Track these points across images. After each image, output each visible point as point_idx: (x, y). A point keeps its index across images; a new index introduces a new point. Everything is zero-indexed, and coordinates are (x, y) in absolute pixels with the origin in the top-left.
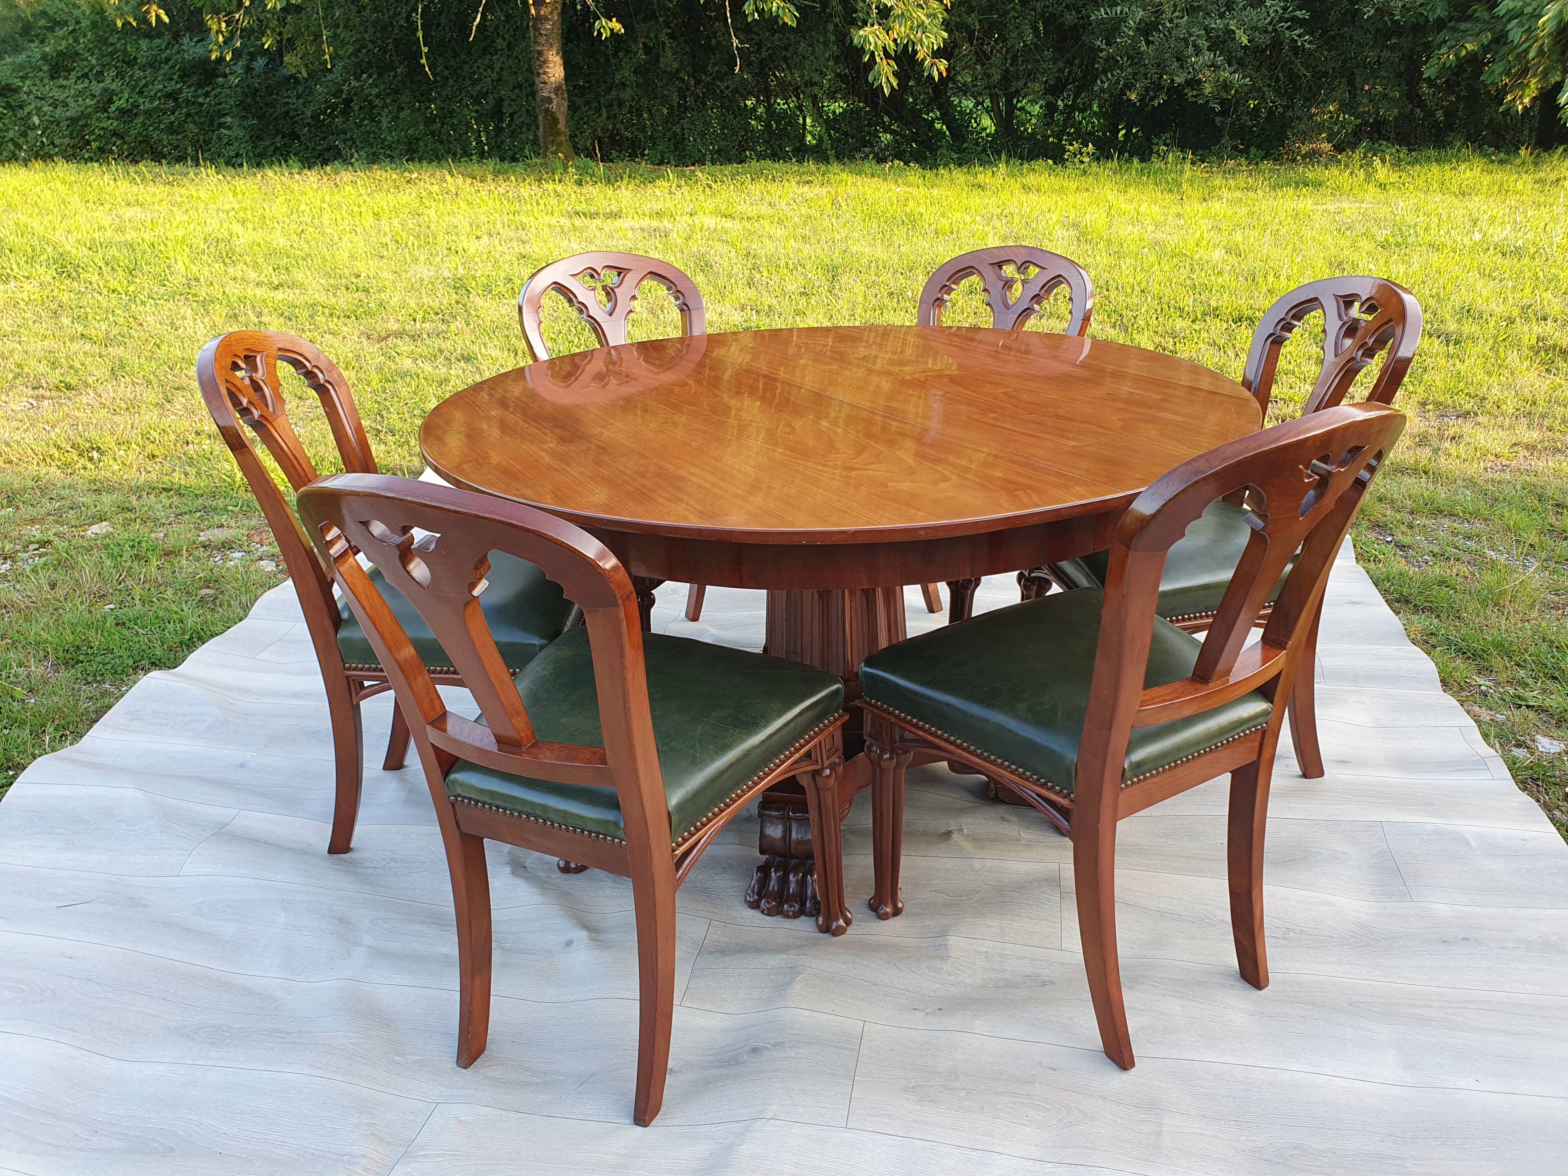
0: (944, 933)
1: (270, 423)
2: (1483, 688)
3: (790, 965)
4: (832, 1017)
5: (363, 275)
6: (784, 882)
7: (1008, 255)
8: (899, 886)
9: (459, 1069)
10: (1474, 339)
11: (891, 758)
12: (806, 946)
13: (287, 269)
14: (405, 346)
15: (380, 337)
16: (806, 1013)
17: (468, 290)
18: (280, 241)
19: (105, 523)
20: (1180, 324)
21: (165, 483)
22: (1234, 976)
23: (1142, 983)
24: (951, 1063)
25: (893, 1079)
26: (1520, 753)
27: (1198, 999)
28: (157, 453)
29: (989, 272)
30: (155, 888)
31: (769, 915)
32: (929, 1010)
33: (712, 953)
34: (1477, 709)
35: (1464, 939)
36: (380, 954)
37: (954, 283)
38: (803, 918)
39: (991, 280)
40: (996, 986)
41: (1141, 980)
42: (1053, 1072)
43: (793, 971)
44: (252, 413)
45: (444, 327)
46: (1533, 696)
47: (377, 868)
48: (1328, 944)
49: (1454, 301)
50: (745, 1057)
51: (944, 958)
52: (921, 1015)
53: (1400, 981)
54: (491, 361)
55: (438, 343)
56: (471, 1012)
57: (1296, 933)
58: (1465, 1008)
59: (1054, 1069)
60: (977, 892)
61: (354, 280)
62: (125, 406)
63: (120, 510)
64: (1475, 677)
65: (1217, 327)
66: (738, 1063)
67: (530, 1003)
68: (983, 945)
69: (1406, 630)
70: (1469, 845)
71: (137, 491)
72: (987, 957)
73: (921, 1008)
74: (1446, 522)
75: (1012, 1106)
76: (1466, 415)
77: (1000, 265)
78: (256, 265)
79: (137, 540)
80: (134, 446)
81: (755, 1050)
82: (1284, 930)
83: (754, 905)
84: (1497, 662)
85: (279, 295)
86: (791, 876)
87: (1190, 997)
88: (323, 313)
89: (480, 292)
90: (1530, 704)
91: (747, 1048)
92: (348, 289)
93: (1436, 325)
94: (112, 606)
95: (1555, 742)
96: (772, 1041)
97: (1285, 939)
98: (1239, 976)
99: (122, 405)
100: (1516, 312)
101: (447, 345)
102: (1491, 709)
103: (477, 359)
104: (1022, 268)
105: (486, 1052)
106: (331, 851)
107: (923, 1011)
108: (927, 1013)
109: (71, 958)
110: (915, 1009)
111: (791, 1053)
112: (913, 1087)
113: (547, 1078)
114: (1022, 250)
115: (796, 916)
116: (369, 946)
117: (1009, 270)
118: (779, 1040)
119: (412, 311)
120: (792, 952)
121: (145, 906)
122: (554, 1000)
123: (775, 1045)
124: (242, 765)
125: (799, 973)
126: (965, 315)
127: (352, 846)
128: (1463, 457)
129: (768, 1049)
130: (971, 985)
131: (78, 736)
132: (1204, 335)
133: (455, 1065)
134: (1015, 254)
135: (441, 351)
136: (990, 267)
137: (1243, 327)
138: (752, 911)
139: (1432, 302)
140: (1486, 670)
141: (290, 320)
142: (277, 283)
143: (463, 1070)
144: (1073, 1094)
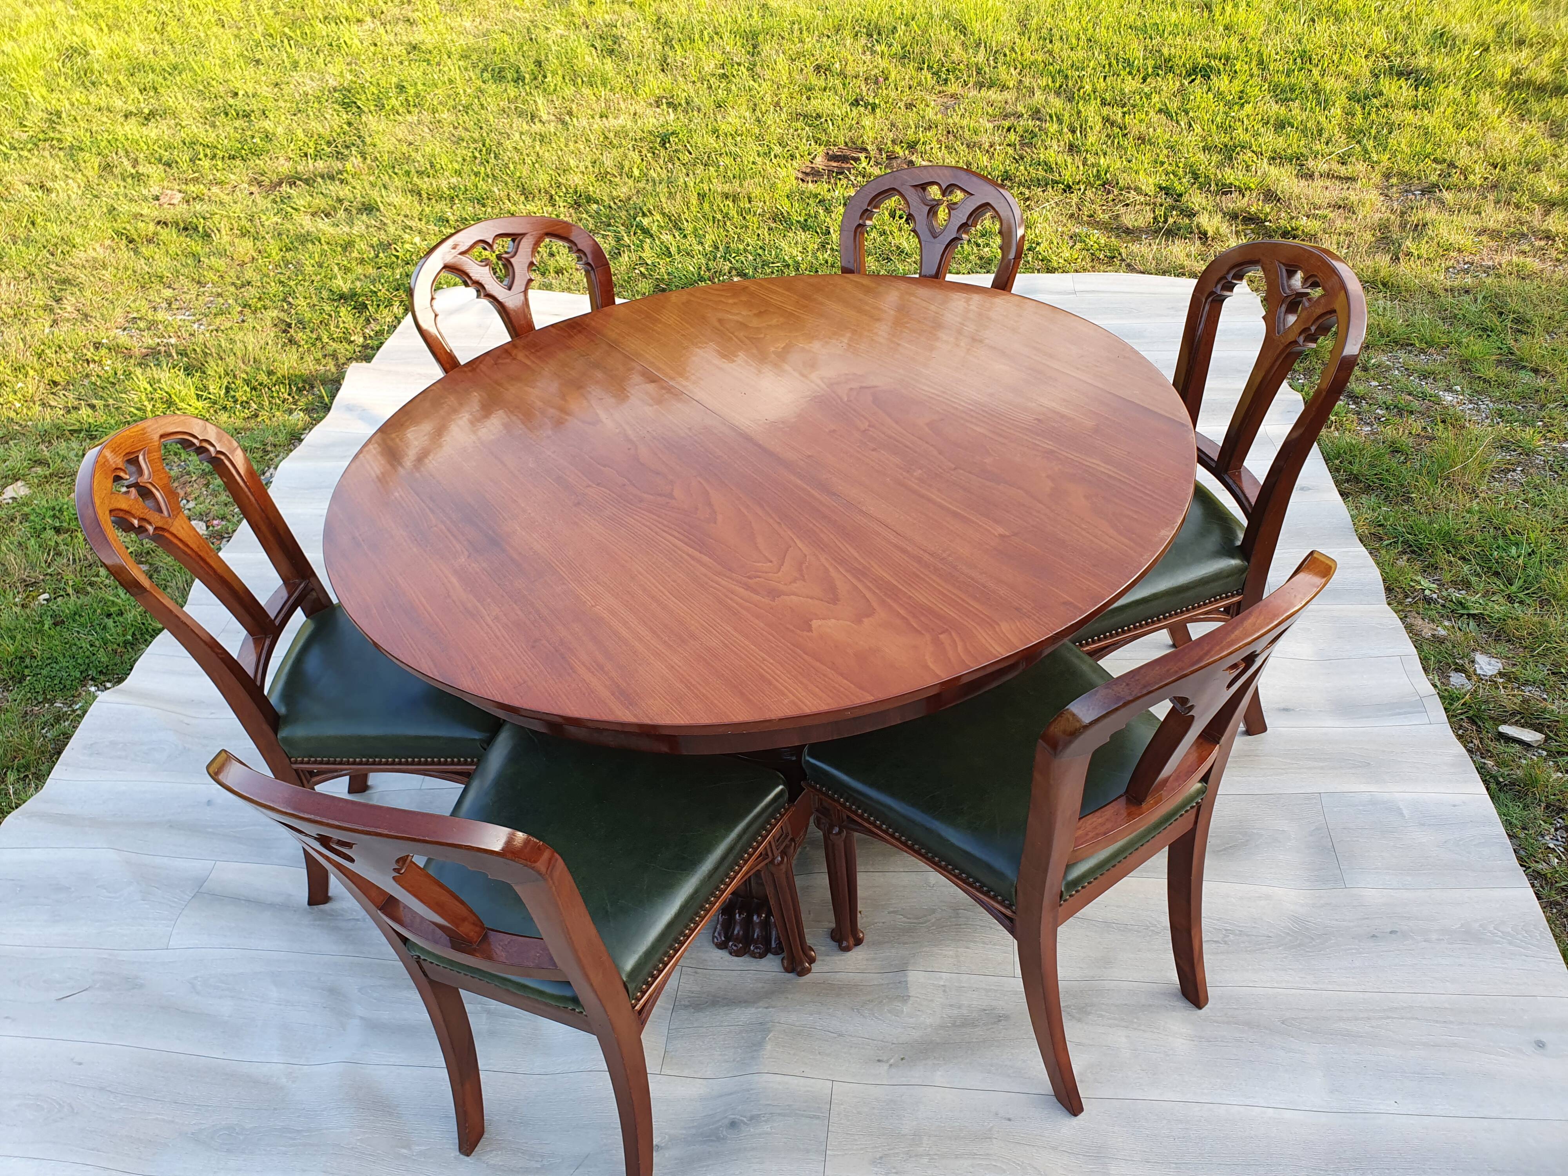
0: (902, 969)
1: (168, 531)
2: (1427, 592)
3: (761, 1021)
4: (802, 1080)
5: (241, 93)
6: (748, 923)
7: (932, 177)
8: (859, 909)
9: (462, 1156)
10: (1444, 78)
11: (839, 833)
12: (773, 993)
13: (155, 89)
14: (300, 197)
15: (271, 182)
16: (779, 1078)
17: (359, 107)
18: (140, 48)
19: (19, 483)
20: (1131, 85)
21: (74, 424)
22: (1176, 995)
23: (1090, 1013)
24: (915, 1123)
25: (862, 1149)
26: (1457, 679)
27: (1142, 1027)
28: (57, 378)
29: (913, 196)
30: (148, 963)
31: (736, 956)
32: (892, 1061)
33: (686, 1007)
34: (1420, 622)
35: (1391, 932)
36: (374, 1027)
37: (875, 207)
38: (770, 956)
39: (915, 204)
40: (954, 1025)
41: (1089, 1009)
42: (1009, 1122)
43: (763, 1028)
44: (147, 530)
45: (339, 165)
46: (1475, 601)
47: (358, 920)
48: (1265, 946)
49: (1426, 24)
50: (725, 1133)
51: (905, 999)
52: (885, 1067)
53: (1330, 987)
54: (395, 211)
55: (334, 189)
56: (465, 1112)
57: (1236, 935)
58: (1388, 1018)
59: (1009, 1120)
60: (933, 911)
61: (231, 101)
62: (12, 312)
63: (32, 464)
64: (1419, 578)
65: (1170, 84)
66: (719, 1139)
67: (520, 1077)
68: (941, 978)
69: (1354, 524)
70: (1402, 814)
71: (45, 437)
72: (944, 991)
73: (885, 1059)
74: (1402, 355)
75: (972, 1170)
76: (1429, 190)
77: (923, 187)
78: (119, 88)
79: (57, 508)
80: (31, 373)
81: (733, 1124)
82: (1224, 932)
83: (722, 946)
84: (1442, 557)
85: (152, 131)
86: (755, 918)
87: (1135, 1026)
88: (206, 156)
89: (372, 108)
90: (1472, 612)
91: (726, 1122)
92: (227, 114)
93: (1406, 57)
94: (46, 596)
95: (1493, 661)
96: (748, 1115)
97: (1226, 943)
98: (1180, 993)
99: (9, 310)
100: (1490, 35)
101: (344, 192)
102: (1433, 621)
103: (378, 210)
104: (947, 190)
105: (485, 1136)
106: (311, 902)
107: (887, 1061)
108: (891, 1065)
109: (80, 1064)
110: (879, 1061)
111: (767, 1128)
112: (881, 1158)
113: (545, 1162)
114: (946, 172)
115: (762, 956)
116: (361, 1018)
117: (934, 192)
118: (755, 1113)
119: (301, 143)
120: (761, 1004)
121: (141, 986)
122: (542, 1071)
123: (752, 1118)
124: (209, 803)
125: (770, 1031)
126: (900, 89)
127: (330, 894)
128: (1425, 256)
129: (745, 1124)
130: (931, 1025)
131: (41, 778)
132: (1155, 98)
133: (458, 1153)
134: (939, 176)
135: (340, 201)
136: (912, 189)
137: (1197, 82)
138: (720, 951)
139: (1403, 28)
140: (1430, 569)
141: (170, 166)
142: (146, 111)
143: (466, 1158)
144: (1028, 1147)
